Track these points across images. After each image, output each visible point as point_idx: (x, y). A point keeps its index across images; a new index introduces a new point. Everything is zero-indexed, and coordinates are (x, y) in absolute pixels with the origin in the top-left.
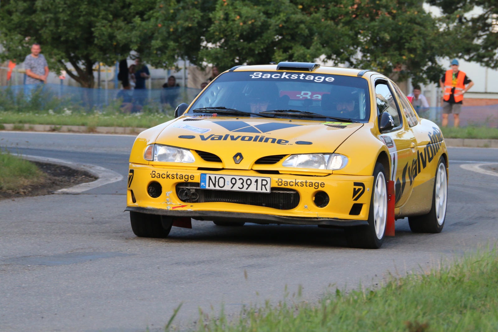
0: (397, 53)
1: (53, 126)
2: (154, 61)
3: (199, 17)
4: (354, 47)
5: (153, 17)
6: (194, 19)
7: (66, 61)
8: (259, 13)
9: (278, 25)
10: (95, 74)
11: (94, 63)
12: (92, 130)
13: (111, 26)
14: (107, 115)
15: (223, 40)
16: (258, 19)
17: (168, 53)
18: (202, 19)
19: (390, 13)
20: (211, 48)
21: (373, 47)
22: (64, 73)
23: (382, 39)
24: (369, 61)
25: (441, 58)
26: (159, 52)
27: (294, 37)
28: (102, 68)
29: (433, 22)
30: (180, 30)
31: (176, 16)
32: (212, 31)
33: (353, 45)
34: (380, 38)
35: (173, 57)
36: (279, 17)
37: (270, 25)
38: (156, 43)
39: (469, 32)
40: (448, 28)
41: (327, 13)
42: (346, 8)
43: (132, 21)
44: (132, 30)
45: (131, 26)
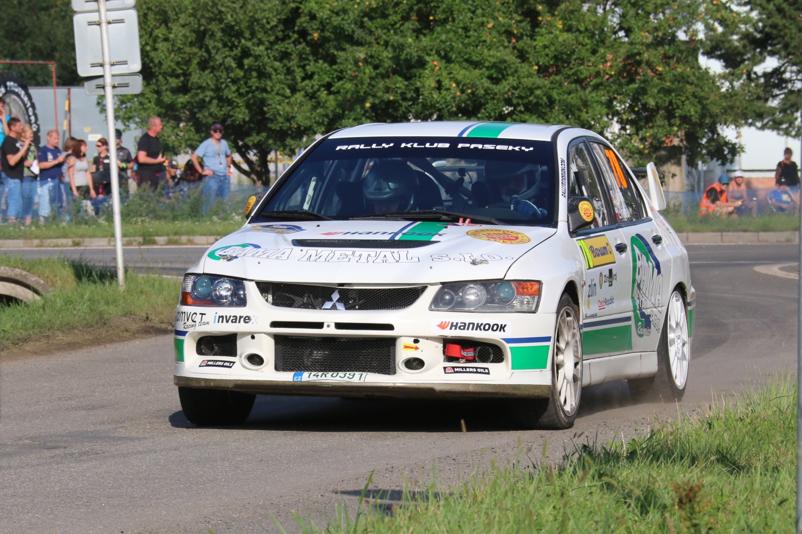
0: (666, 123)
3: (404, 87)
5: (344, 88)
6: (396, 90)
8: (482, 79)
9: (506, 93)
10: (271, 167)
11: (269, 153)
16: (480, 86)
19: (655, 71)
21: (633, 116)
25: (725, 127)
28: (280, 157)
29: (712, 81)
30: (379, 105)
33: (607, 115)
34: (642, 104)
37: (496, 93)
38: (348, 123)
39: (760, 91)
40: (733, 87)
42: (596, 66)
43: (316, 96)
44: (316, 108)
45: (315, 102)
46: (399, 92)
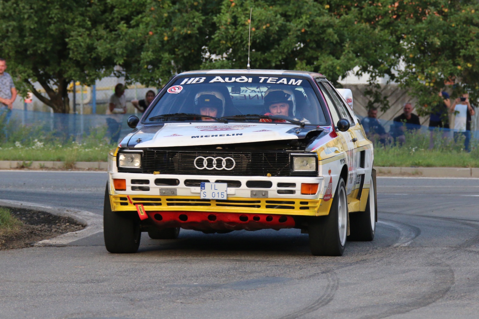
0: (450, 61)
1: (21, 163)
3: (201, 22)
4: (395, 56)
5: (142, 22)
6: (193, 24)
7: (34, 82)
8: (276, 16)
9: (299, 30)
11: (69, 82)
12: (70, 166)
13: (89, 35)
14: (88, 147)
15: (231, 50)
16: (274, 23)
17: (162, 67)
18: (203, 24)
19: (441, 12)
20: (216, 60)
21: (419, 55)
22: (31, 94)
23: (431, 45)
24: (414, 73)
26: (150, 67)
27: (319, 45)
30: (176, 38)
31: (171, 20)
32: (216, 39)
33: (394, 53)
34: (428, 44)
36: (301, 19)
37: (290, 31)
38: (147, 55)
41: (361, 14)
42: (385, 6)
43: (116, 28)
44: (116, 40)
45: (115, 34)
46: (196, 26)
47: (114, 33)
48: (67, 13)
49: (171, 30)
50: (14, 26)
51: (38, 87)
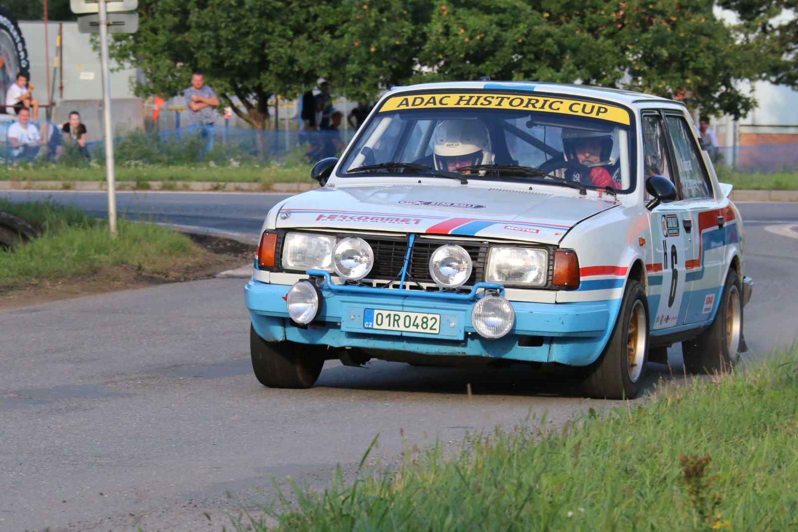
0: (678, 75)
1: (215, 184)
2: (349, 92)
3: (410, 32)
5: (349, 32)
6: (402, 34)
7: (232, 95)
8: (491, 25)
9: (516, 40)
10: (271, 111)
11: (269, 97)
12: (267, 188)
13: (291, 46)
14: (288, 166)
15: (442, 63)
16: (489, 33)
17: (369, 81)
18: (413, 34)
19: (669, 21)
20: (426, 73)
21: (646, 68)
22: (229, 110)
23: (657, 57)
24: (641, 87)
25: (739, 81)
26: (356, 80)
27: (538, 57)
28: (280, 101)
29: (726, 33)
30: (384, 50)
31: (379, 30)
32: (427, 50)
33: (619, 65)
34: (655, 55)
35: (376, 86)
36: (518, 29)
38: (352, 68)
39: (776, 45)
40: (748, 40)
41: (583, 22)
42: (609, 15)
43: (320, 39)
44: (319, 51)
45: (318, 45)
46: (405, 37)
47: (317, 43)
48: (266, 22)
49: (378, 40)
50: (210, 36)
51: (236, 101)
